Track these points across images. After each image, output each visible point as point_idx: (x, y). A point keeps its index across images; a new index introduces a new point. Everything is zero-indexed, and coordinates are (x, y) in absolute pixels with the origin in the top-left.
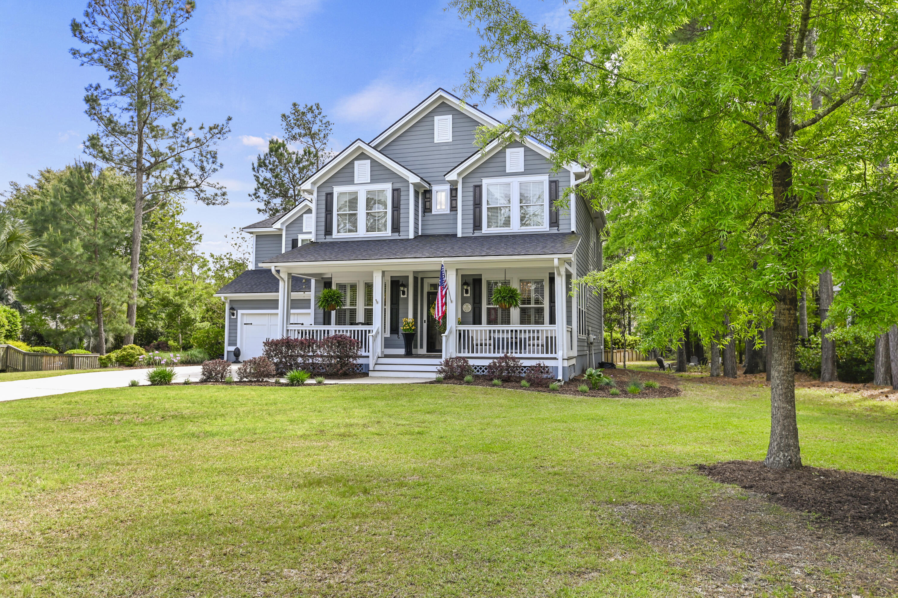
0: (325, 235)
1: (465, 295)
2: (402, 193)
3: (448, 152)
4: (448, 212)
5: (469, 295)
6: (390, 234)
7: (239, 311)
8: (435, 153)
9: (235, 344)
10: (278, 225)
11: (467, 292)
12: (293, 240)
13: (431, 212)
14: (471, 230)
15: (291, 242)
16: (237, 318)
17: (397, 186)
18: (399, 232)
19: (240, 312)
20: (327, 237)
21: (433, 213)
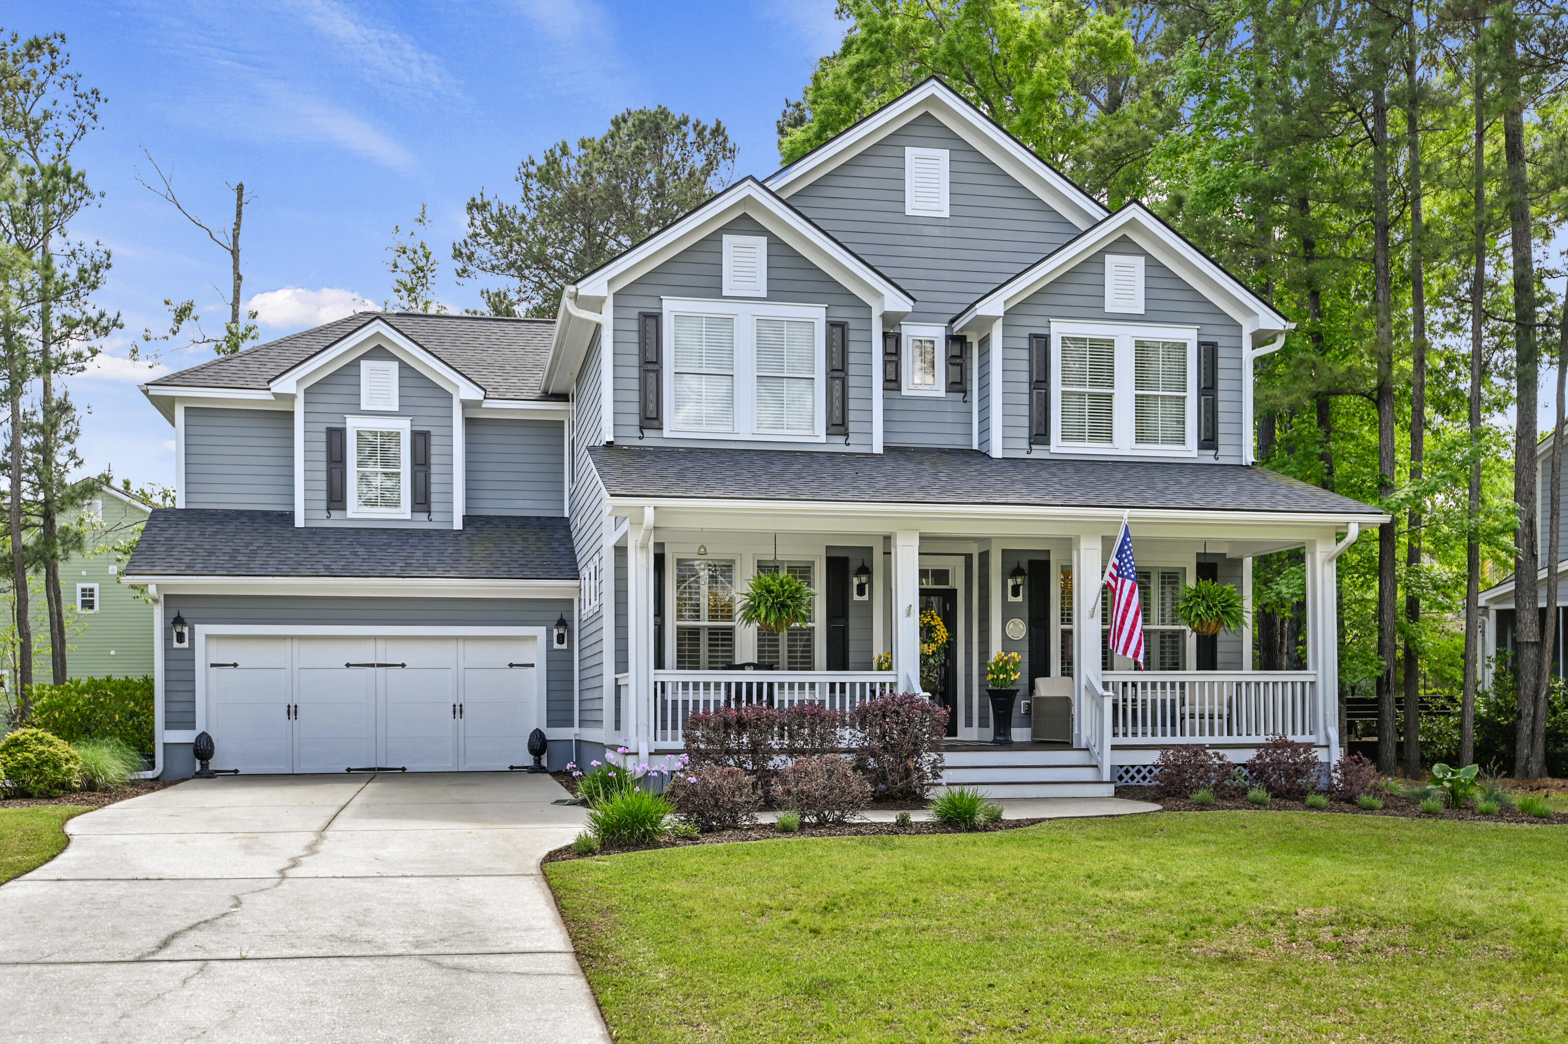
0: (642, 428)
1: (1011, 599)
2: (852, 336)
3: (940, 242)
4: (942, 393)
5: (1020, 599)
6: (823, 438)
7: (197, 627)
8: (908, 240)
9: (191, 725)
10: (287, 385)
11: (1016, 593)
12: (330, 431)
13: (899, 389)
14: (1024, 444)
15: (323, 437)
16: (192, 648)
17: (841, 314)
18: (847, 435)
19: (201, 630)
20: (647, 433)
21: (905, 392)
